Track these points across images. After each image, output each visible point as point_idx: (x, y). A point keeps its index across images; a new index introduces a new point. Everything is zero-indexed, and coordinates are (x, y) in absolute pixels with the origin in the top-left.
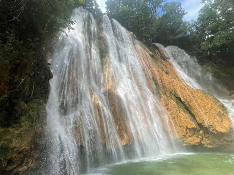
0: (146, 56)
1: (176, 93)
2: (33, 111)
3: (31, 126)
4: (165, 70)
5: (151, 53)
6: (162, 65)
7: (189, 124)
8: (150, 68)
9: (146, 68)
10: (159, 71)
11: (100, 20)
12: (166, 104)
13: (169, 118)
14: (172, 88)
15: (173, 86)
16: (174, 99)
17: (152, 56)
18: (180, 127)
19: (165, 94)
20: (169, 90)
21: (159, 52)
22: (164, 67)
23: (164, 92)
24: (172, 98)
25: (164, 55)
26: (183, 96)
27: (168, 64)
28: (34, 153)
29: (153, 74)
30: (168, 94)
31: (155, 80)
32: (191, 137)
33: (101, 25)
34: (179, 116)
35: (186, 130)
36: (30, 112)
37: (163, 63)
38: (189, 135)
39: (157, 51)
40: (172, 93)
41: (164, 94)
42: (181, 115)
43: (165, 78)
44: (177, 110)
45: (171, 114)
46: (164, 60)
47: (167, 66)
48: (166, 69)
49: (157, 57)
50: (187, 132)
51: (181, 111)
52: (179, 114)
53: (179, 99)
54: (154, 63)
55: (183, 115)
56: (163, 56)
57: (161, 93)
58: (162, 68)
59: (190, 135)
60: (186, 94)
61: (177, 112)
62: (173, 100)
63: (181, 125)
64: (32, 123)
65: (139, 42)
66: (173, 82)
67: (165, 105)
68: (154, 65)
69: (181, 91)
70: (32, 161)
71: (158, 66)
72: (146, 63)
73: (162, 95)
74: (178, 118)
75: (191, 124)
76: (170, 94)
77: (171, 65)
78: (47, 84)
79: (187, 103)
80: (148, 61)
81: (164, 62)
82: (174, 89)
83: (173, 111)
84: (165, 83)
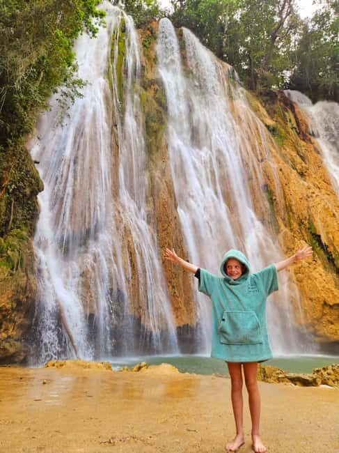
0: (257, 129)
1: (313, 225)
2: (12, 250)
3: (11, 275)
4: (298, 167)
5: (270, 122)
6: (294, 154)
7: (331, 295)
8: (262, 160)
9: (252, 161)
10: (281, 170)
11: (152, 33)
12: (288, 248)
13: (290, 279)
14: (305, 213)
15: (309, 208)
16: (306, 238)
17: (272, 130)
18: (311, 299)
19: (289, 225)
20: (299, 217)
21: (295, 117)
22: (298, 160)
23: (287, 219)
24: (303, 236)
25: (307, 126)
26: (328, 233)
27: (312, 149)
28: (15, 315)
29: (267, 177)
30: (295, 225)
31: (271, 191)
32: (332, 323)
33: (152, 49)
34: (313, 277)
35: (323, 308)
36: (9, 252)
37: (299, 148)
38: (329, 319)
39: (290, 115)
40: (303, 223)
41: (286, 226)
42: (317, 275)
43: (292, 187)
44: (309, 264)
45: (295, 270)
46: (304, 140)
47: (308, 154)
48: (301, 163)
49: (288, 132)
50: (325, 312)
51: (319, 265)
52: (313, 273)
53: (318, 238)
54: (274, 148)
55: (321, 275)
56: (303, 128)
57: (280, 222)
58: (293, 161)
59: (331, 320)
60: (334, 228)
61: (310, 268)
62: (303, 239)
63: (313, 296)
64: (12, 269)
65: (245, 91)
66: (312, 196)
67: (285, 250)
68: (272, 153)
69: (324, 222)
70: (14, 329)
71: (284, 156)
72: (254, 148)
73: (283, 227)
74: (309, 281)
75: (336, 296)
76: (300, 225)
77: (318, 153)
78: (34, 202)
79: (332, 248)
80: (260, 144)
81: (303, 143)
82: (309, 216)
83: (300, 265)
84: (291, 198)
